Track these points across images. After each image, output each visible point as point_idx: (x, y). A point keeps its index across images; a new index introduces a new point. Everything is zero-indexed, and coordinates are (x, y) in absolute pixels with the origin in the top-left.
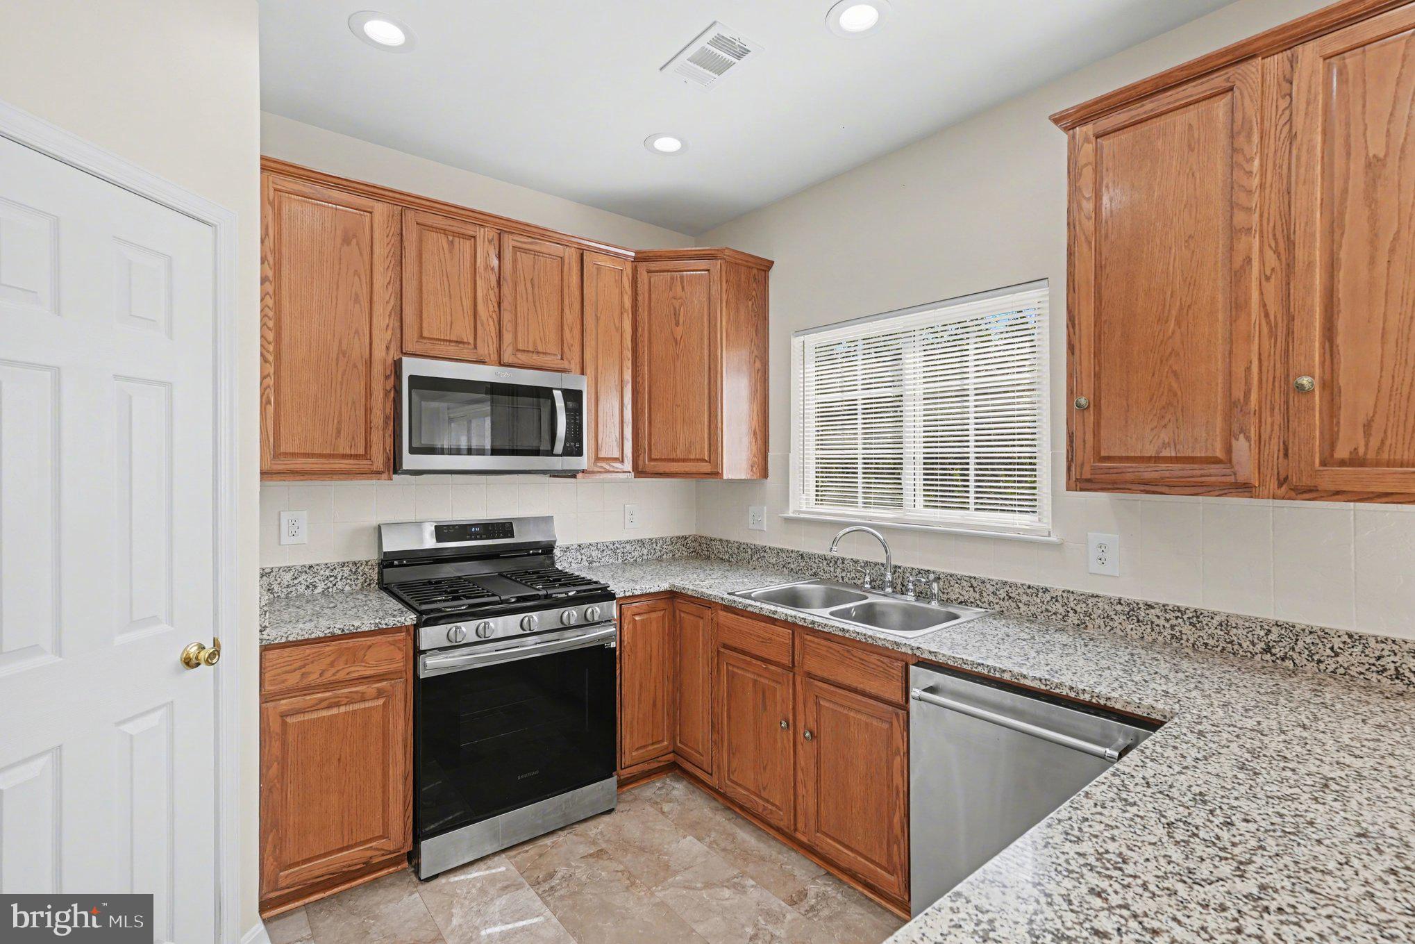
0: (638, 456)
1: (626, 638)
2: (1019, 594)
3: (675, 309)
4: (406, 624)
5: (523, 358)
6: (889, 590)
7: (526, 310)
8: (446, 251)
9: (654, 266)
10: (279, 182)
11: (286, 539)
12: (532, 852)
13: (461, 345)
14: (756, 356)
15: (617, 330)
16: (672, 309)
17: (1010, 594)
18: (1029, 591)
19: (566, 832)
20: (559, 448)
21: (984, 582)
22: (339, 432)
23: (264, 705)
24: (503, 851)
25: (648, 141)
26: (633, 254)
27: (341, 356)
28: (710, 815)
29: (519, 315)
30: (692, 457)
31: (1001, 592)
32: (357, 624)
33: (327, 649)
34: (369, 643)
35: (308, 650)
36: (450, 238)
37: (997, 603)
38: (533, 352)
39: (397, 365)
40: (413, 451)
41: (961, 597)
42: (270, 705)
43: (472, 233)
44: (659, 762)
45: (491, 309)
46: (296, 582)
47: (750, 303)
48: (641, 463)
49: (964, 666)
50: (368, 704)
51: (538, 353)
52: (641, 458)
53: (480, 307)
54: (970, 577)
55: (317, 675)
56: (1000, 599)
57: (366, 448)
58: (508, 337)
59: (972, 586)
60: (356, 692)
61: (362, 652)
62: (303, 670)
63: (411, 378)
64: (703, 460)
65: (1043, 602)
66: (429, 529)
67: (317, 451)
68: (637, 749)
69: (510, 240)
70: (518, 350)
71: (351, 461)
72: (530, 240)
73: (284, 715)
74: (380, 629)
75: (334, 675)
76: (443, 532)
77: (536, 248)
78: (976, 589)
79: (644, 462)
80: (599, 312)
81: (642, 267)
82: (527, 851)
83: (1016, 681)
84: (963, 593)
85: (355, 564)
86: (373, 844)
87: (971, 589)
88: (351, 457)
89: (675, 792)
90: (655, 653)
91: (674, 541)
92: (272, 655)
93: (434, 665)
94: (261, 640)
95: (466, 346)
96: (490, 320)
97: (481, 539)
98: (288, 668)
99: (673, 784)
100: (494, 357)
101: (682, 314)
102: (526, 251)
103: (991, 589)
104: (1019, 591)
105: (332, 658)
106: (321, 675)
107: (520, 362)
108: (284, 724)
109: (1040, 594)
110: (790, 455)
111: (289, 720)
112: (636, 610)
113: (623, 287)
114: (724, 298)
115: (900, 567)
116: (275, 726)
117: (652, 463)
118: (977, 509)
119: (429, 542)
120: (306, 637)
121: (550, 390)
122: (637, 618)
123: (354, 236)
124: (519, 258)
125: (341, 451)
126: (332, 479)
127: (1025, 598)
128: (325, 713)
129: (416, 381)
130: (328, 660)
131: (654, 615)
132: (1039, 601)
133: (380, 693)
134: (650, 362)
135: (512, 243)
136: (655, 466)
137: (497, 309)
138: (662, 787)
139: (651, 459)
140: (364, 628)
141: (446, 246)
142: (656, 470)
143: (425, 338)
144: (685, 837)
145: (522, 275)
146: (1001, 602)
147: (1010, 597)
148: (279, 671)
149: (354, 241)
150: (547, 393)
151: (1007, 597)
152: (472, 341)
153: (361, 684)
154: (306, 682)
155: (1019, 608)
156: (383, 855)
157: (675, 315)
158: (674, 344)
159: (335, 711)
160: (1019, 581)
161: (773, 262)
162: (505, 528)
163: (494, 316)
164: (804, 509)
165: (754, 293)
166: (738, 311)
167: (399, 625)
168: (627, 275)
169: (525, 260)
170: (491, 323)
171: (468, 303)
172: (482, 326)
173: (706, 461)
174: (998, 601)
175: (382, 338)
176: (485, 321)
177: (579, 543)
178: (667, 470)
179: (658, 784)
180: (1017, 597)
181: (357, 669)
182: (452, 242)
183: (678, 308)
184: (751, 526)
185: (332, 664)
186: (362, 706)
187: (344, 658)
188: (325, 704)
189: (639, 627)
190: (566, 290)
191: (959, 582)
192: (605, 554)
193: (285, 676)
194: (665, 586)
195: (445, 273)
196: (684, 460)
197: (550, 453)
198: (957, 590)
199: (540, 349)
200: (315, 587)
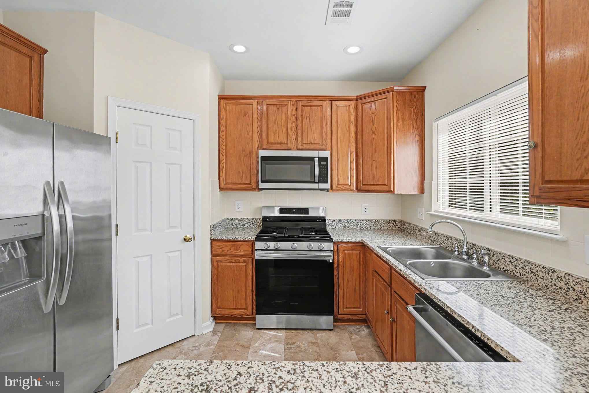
0: (358, 183)
1: (340, 259)
2: (537, 271)
3: (373, 118)
4: (252, 239)
5: (305, 146)
6: (465, 257)
7: (307, 128)
8: (277, 112)
9: (364, 101)
10: (226, 101)
11: (237, 209)
12: (293, 333)
13: (282, 144)
14: (416, 134)
15: (347, 131)
16: (371, 119)
17: (532, 270)
18: (543, 270)
19: (310, 331)
20: (317, 179)
21: (517, 260)
22: (242, 176)
23: (213, 258)
24: (286, 329)
25: (345, 50)
26: (355, 98)
27: (243, 152)
28: (370, 347)
29: (304, 130)
30: (380, 183)
31: (527, 268)
32: (237, 237)
33: (229, 244)
34: (241, 244)
35: (224, 243)
36: (278, 107)
37: (525, 275)
38: (310, 144)
39: (257, 154)
40: (262, 182)
41: (505, 267)
42: (214, 258)
43: (286, 104)
44: (358, 317)
45: (293, 129)
46: (239, 223)
47: (412, 109)
48: (359, 186)
49: (435, 300)
50: (241, 264)
51: (312, 144)
52: (359, 184)
53: (289, 130)
54: (510, 256)
55: (226, 251)
56: (526, 272)
57: (251, 181)
58: (299, 139)
59: (510, 262)
60: (237, 259)
61: (239, 247)
62: (222, 249)
63: (261, 157)
64: (385, 185)
65: (552, 279)
66: (277, 209)
67: (237, 182)
68: (347, 308)
69: (300, 103)
70: (304, 144)
71: (245, 185)
72: (309, 101)
73: (217, 262)
74: (243, 240)
75: (231, 252)
76: (282, 210)
77: (311, 104)
78: (513, 264)
79: (360, 186)
80: (339, 125)
81: (359, 102)
82: (292, 332)
83: (452, 314)
84: (506, 265)
85: (256, 219)
86: (243, 310)
87: (510, 263)
88: (246, 184)
89: (363, 332)
90: (355, 268)
91: (387, 222)
92: (214, 243)
93: (259, 255)
94: (211, 238)
95: (284, 144)
96: (293, 134)
97: (296, 214)
98: (218, 248)
99: (364, 329)
100: (295, 147)
101: (375, 120)
102: (307, 106)
103: (522, 265)
104: (537, 269)
105: (230, 247)
106: (227, 251)
107: (304, 148)
108: (218, 264)
109: (551, 273)
110: (432, 182)
111: (219, 264)
112: (346, 249)
113: (350, 112)
114: (395, 109)
115: (475, 245)
116: (215, 264)
117: (364, 186)
118: (524, 215)
119: (277, 213)
120: (223, 239)
121: (314, 158)
122: (346, 252)
123: (247, 113)
124: (304, 109)
125: (243, 182)
126: (241, 191)
127: (540, 274)
128: (229, 264)
129: (263, 158)
130: (229, 247)
131: (354, 252)
132: (549, 278)
133: (244, 261)
134: (362, 143)
135: (301, 104)
136: (364, 187)
137: (296, 130)
138: (359, 329)
139: (363, 185)
140: (239, 239)
141: (276, 110)
142: (365, 189)
143: (269, 143)
144: (352, 350)
145: (305, 115)
146: (527, 274)
147: (532, 272)
148: (216, 248)
149: (247, 115)
150: (312, 159)
151: (530, 272)
152: (286, 142)
153: (239, 257)
154: (223, 253)
155: (538, 280)
156: (246, 315)
157: (372, 120)
158: (372, 133)
159: (231, 264)
160: (538, 262)
161: (426, 87)
162: (305, 211)
163: (295, 132)
164: (441, 210)
165: (414, 104)
166: (404, 113)
167: (249, 239)
168: (353, 107)
169: (307, 109)
170: (294, 134)
171: (284, 129)
172: (290, 136)
173: (387, 185)
174: (525, 273)
175: (255, 145)
176: (291, 135)
177: (340, 219)
178: (369, 189)
179: (358, 327)
180: (536, 273)
181: (237, 251)
182: (279, 109)
183: (374, 118)
184: (419, 217)
185: (230, 249)
186: (239, 264)
187: (233, 248)
188: (228, 261)
189: (347, 256)
190: (323, 118)
191: (504, 258)
192: (351, 224)
193: (218, 250)
194: (359, 239)
195: (276, 120)
196: (377, 185)
197: (313, 182)
198: (503, 263)
199: (313, 142)
200: (244, 225)
